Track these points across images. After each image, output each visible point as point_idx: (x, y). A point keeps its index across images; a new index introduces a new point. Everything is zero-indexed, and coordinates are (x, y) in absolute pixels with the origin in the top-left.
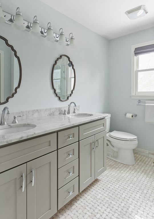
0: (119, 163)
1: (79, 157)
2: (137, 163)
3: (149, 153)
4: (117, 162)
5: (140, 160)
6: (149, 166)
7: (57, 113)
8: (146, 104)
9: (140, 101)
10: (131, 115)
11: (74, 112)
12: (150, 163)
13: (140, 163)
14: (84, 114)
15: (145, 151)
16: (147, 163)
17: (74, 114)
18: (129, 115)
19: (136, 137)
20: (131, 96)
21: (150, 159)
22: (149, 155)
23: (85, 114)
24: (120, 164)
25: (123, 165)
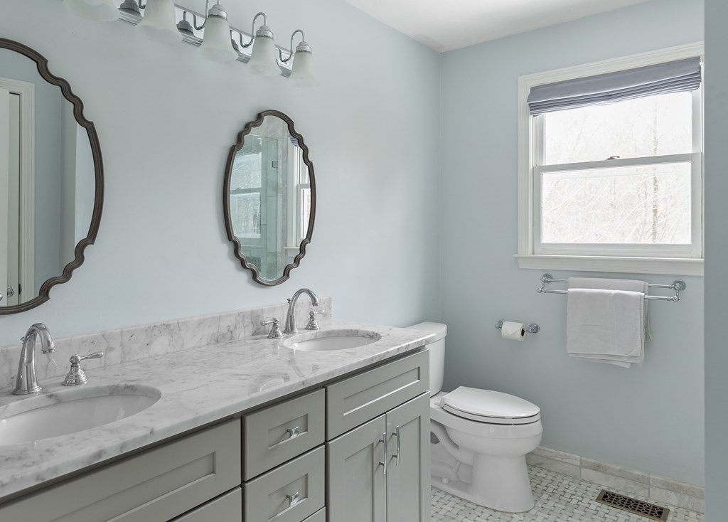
0: (478, 505)
1: (327, 504)
2: (539, 504)
3: (583, 465)
4: (469, 502)
5: (550, 490)
6: (583, 513)
7: (244, 333)
8: (571, 290)
9: (548, 278)
10: (517, 328)
11: (311, 327)
12: (586, 501)
13: (551, 503)
14: (347, 331)
15: (568, 458)
16: (574, 502)
17: (309, 334)
18: (511, 329)
19: (535, 410)
20: (516, 258)
21: (584, 485)
22: (584, 470)
23: (351, 330)
24: (479, 509)
25: (492, 513)
